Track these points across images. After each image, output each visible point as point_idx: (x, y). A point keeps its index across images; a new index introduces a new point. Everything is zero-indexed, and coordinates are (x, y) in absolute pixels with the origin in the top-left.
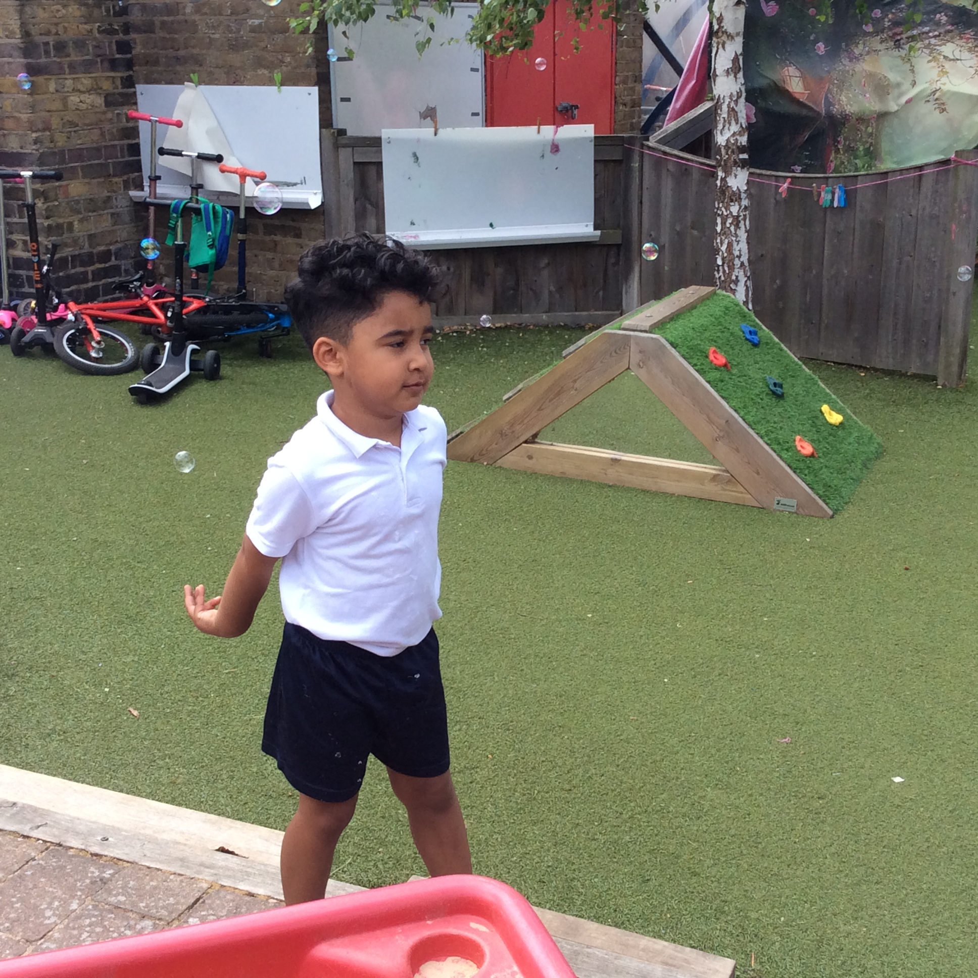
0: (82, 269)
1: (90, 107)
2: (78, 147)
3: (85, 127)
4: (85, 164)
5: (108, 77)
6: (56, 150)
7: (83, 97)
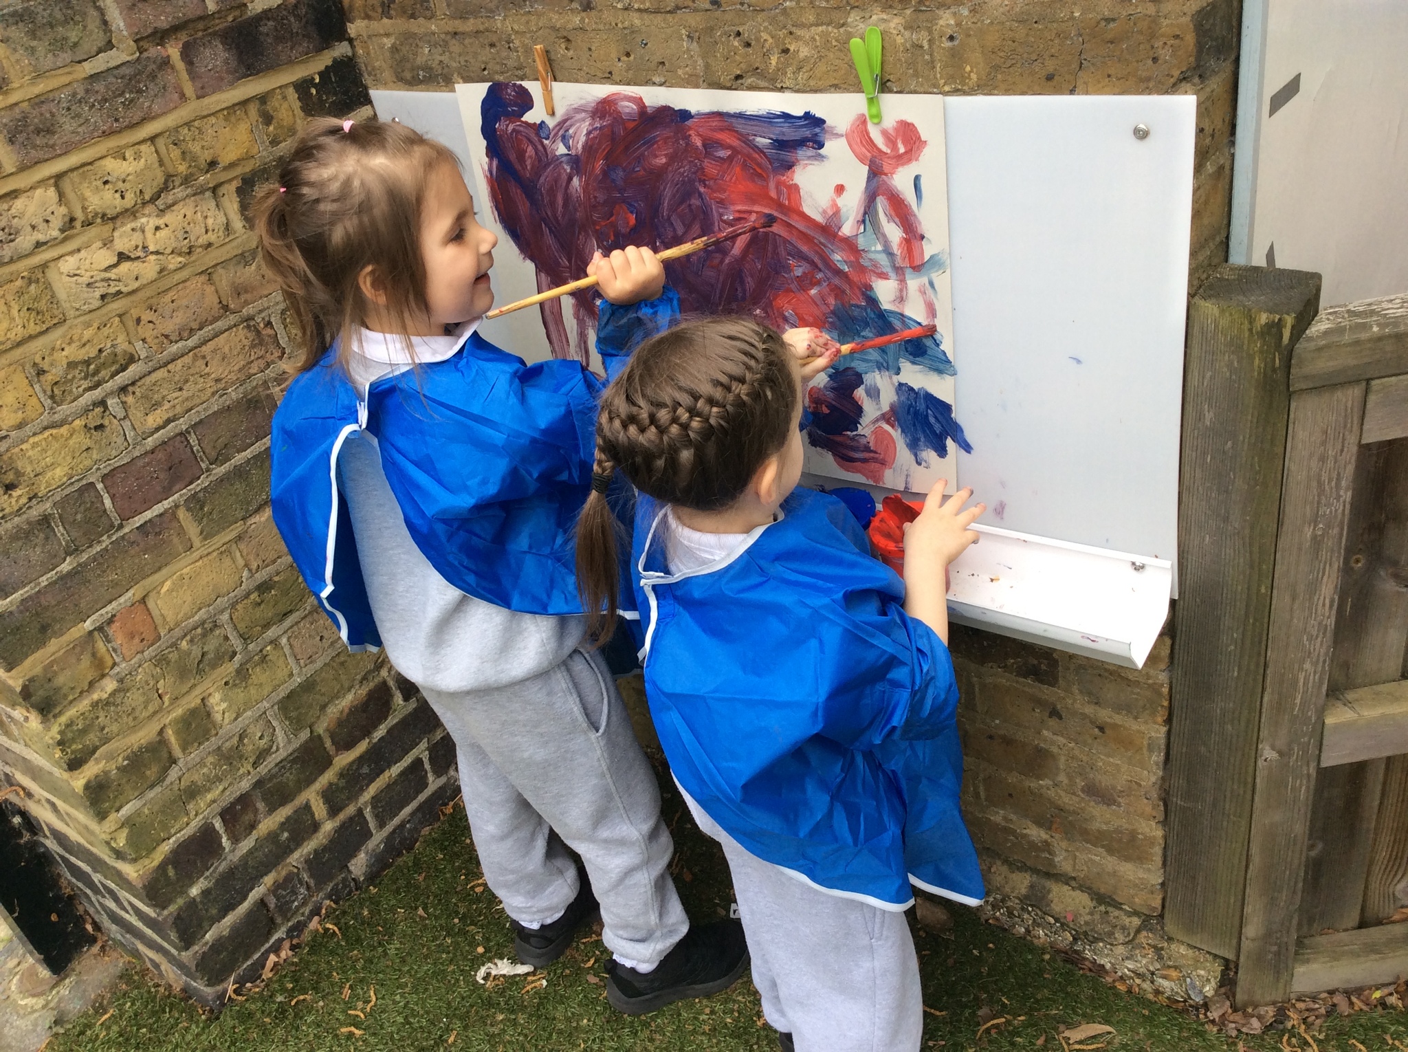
0: (284, 812)
1: (175, 262)
2: (150, 442)
3: (174, 348)
4: (203, 482)
5: (232, 108)
6: (47, 506)
7: (124, 239)
